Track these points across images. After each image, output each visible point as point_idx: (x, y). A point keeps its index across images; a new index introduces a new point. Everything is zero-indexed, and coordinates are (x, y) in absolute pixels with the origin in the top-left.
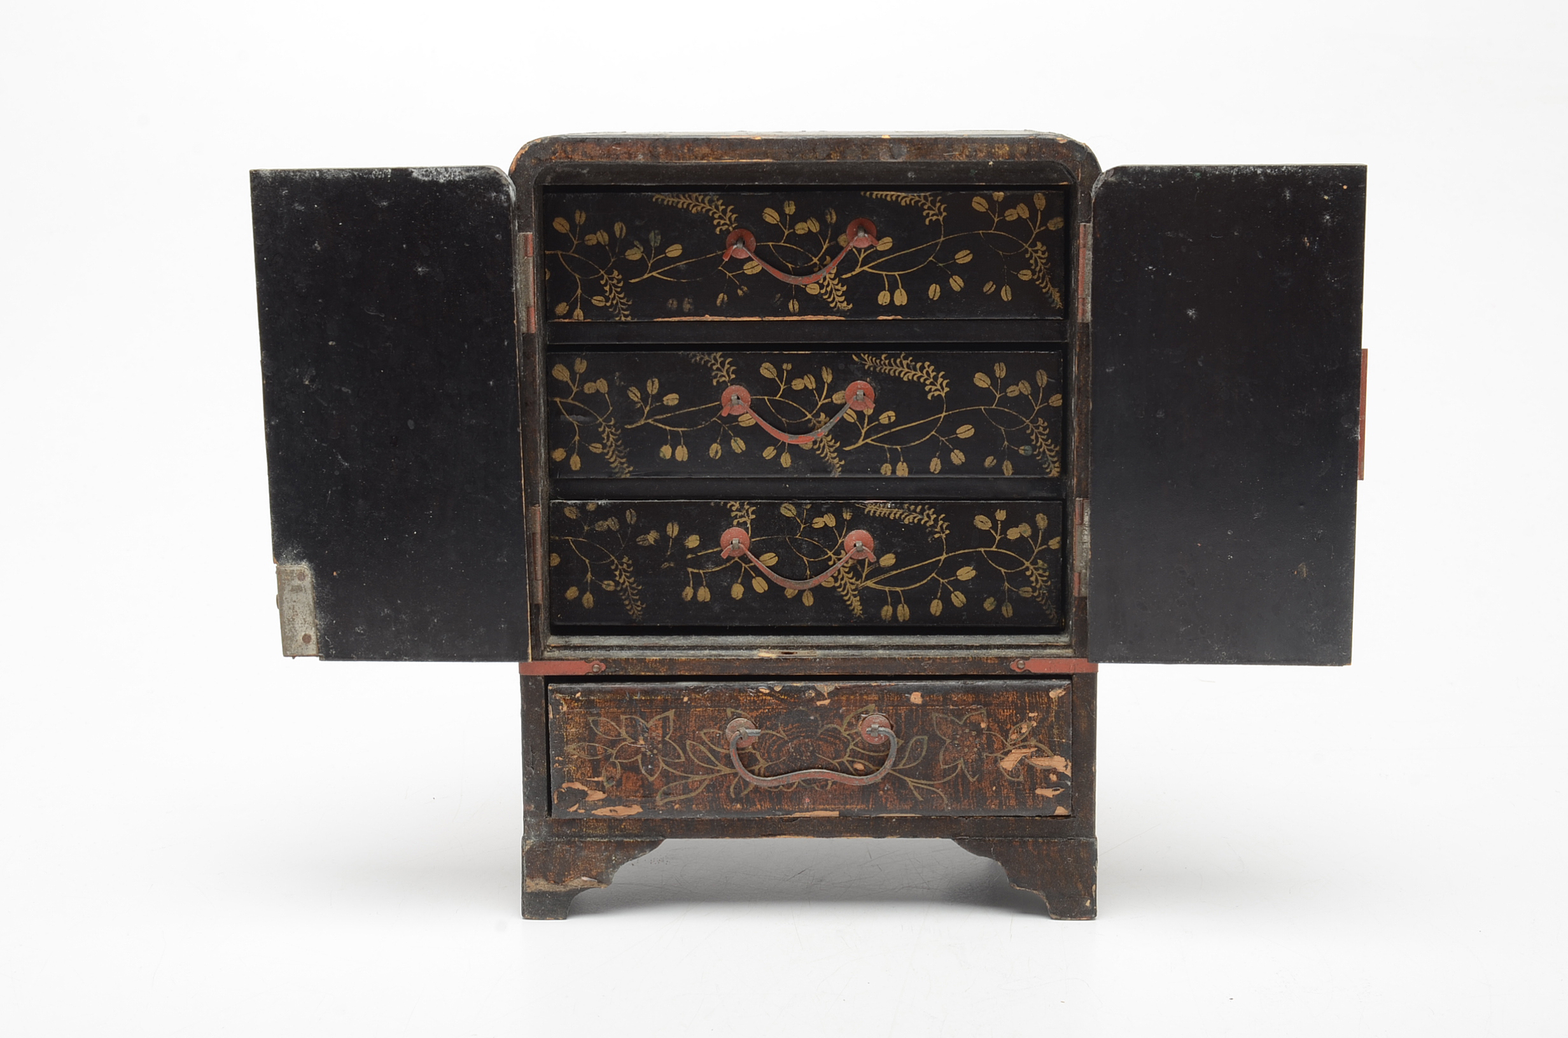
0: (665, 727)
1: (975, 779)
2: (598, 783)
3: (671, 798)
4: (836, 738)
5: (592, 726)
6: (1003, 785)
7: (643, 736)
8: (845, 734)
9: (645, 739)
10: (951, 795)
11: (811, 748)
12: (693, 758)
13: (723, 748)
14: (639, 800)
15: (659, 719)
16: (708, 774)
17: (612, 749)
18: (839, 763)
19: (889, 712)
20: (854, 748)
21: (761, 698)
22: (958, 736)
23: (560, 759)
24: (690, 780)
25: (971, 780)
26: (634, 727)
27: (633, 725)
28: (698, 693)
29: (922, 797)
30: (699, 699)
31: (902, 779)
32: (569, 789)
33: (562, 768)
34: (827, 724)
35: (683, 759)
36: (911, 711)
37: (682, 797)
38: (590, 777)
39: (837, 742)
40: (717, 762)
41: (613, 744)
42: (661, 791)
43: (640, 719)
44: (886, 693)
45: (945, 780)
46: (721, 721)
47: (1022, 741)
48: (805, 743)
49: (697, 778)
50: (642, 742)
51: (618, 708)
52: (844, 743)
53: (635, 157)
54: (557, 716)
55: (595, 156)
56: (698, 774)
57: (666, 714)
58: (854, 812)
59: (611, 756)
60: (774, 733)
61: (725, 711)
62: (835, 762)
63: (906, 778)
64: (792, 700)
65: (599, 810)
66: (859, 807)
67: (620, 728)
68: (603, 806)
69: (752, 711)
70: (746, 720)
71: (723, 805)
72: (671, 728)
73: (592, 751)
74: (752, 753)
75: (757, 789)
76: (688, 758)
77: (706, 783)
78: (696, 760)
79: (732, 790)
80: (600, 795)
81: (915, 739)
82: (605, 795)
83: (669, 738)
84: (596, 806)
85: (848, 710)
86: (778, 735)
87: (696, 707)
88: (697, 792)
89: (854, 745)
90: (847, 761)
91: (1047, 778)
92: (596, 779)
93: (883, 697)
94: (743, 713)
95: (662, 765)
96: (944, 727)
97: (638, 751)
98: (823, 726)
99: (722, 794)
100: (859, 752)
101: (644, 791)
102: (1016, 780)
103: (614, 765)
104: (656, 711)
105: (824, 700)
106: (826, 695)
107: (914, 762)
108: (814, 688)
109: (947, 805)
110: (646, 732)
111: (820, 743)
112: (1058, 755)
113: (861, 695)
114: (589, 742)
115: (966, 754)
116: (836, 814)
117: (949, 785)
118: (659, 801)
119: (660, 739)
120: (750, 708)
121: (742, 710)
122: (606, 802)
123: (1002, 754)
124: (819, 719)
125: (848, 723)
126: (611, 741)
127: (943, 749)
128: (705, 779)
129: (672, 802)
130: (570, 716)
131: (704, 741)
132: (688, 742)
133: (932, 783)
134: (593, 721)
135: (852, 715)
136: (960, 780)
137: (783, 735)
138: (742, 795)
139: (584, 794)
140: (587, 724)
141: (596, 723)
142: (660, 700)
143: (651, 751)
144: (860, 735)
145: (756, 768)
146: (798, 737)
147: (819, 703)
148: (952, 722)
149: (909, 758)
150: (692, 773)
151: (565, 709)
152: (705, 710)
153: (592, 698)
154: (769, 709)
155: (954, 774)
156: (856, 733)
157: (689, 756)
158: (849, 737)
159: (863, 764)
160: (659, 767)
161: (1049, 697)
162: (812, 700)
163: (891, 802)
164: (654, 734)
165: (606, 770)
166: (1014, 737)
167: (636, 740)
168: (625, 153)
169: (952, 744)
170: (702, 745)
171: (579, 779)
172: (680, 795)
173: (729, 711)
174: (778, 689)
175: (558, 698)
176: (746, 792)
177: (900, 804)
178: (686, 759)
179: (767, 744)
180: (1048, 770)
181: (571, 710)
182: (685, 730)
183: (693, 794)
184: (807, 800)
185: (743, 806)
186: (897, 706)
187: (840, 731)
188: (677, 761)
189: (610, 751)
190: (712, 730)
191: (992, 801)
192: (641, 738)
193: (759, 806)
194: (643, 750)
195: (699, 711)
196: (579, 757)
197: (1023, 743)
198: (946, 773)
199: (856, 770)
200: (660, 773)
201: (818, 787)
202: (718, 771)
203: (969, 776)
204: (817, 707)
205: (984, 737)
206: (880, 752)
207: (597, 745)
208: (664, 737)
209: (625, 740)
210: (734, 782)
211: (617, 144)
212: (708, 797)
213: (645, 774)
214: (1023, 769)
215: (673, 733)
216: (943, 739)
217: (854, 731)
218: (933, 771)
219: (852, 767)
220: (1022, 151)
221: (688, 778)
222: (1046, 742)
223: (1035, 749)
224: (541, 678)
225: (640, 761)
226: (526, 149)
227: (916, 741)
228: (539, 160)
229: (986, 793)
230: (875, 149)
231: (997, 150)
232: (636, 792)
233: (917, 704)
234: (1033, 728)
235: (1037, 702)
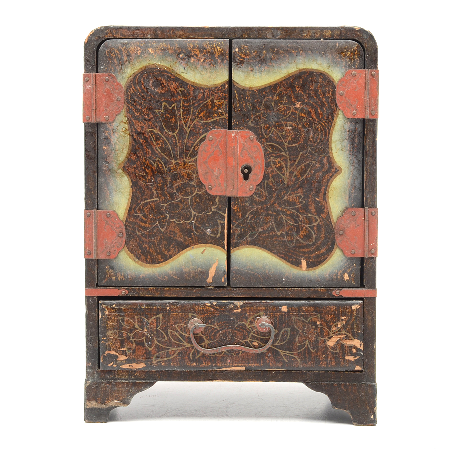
0: (157, 323)
1: (314, 351)
2: (123, 351)
3: (160, 360)
4: (243, 329)
5: (121, 321)
6: (328, 354)
7: (146, 327)
8: (248, 327)
9: (147, 329)
10: (302, 359)
11: (231, 334)
12: (171, 338)
13: (187, 334)
15: (155, 318)
16: (179, 347)
17: (131, 334)
19: (270, 316)
20: (253, 334)
21: (206, 308)
23: (105, 339)
24: (170, 350)
25: (312, 351)
26: (142, 322)
27: (141, 322)
28: (174, 305)
29: (287, 360)
30: (175, 308)
31: (277, 350)
32: (109, 354)
33: (106, 344)
34: (239, 322)
35: (166, 339)
36: (282, 315)
37: (166, 359)
38: (120, 348)
39: (244, 331)
40: (183, 341)
41: (131, 331)
42: (155, 356)
43: (145, 318)
44: (269, 306)
45: (299, 351)
46: (186, 320)
47: (338, 331)
48: (228, 332)
49: (173, 349)
50: (146, 330)
51: (134, 313)
52: (248, 331)
53: (146, 36)
54: (103, 317)
56: (174, 347)
57: (158, 316)
58: (253, 367)
59: (130, 337)
60: (212, 326)
61: (188, 314)
62: (243, 341)
63: (279, 350)
64: (222, 309)
65: (124, 365)
66: (255, 365)
67: (135, 323)
68: (126, 364)
69: (201, 315)
70: (198, 319)
71: (186, 363)
72: (161, 323)
73: (121, 335)
74: (201, 336)
75: (204, 355)
76: (169, 339)
77: (178, 351)
78: (173, 340)
79: (191, 355)
80: (124, 358)
81: (284, 330)
82: (127, 358)
83: (160, 328)
84: (122, 363)
85: (250, 315)
86: (215, 327)
87: (173, 312)
88: (173, 356)
89: (253, 333)
90: (249, 341)
91: (351, 351)
92: (122, 349)
93: (268, 308)
94: (197, 316)
95: (156, 342)
96: (298, 324)
97: (143, 335)
98: (237, 323)
99: (186, 358)
100: (255, 336)
101: (147, 356)
102: (335, 351)
103: (131, 342)
104: (153, 314)
105: (238, 309)
106: (239, 307)
107: (283, 342)
108: (233, 304)
109: (300, 365)
110: (148, 325)
111: (236, 331)
112: (356, 339)
113: (257, 307)
114: (119, 330)
115: (309, 338)
116: (244, 368)
117: (301, 354)
118: (154, 361)
119: (155, 329)
120: (201, 313)
121: (196, 314)
122: (127, 361)
123: (328, 338)
125: (250, 321)
126: (130, 329)
127: (298, 335)
128: (177, 350)
129: (160, 361)
130: (110, 317)
131: (177, 330)
132: (169, 330)
133: (292, 353)
134: (121, 319)
135: (252, 317)
136: (306, 351)
137: (217, 327)
138: (196, 358)
139: (116, 357)
140: (118, 320)
141: (123, 320)
142: (155, 309)
143: (151, 335)
144: (256, 328)
145: (203, 344)
146: (225, 328)
147: (235, 311)
148: (303, 321)
149: (281, 340)
150: (171, 346)
151: (107, 313)
152: (178, 314)
153: (121, 307)
154: (210, 314)
155: (304, 348)
156: (254, 326)
157: (170, 338)
158: (250, 329)
159: (257, 342)
160: (154, 343)
161: (352, 309)
162: (232, 309)
163: (272, 362)
164: (152, 326)
165: (128, 345)
167: (143, 329)
168: (142, 34)
169: (303, 333)
170: (176, 332)
171: (114, 349)
172: (165, 358)
173: (190, 314)
174: (215, 304)
175: (104, 307)
176: (198, 357)
177: (276, 364)
178: (168, 339)
179: (209, 332)
180: (351, 347)
181: (110, 314)
182: (167, 324)
183: (171, 358)
184: (229, 361)
185: (196, 364)
186: (275, 313)
187: (246, 326)
188: (163, 340)
189: (129, 334)
190: (181, 325)
191: (323, 363)
192: (145, 328)
193: (204, 364)
194: (146, 334)
195: (175, 315)
196: (114, 338)
197: (339, 333)
198: (299, 348)
199: (254, 345)
200: (155, 346)
201: (234, 354)
202: (184, 346)
203: (311, 349)
204: (234, 313)
205: (319, 329)
206: (266, 336)
207: (123, 332)
208: (157, 327)
210: (192, 351)
211: (137, 30)
212: (179, 359)
213: (147, 347)
214: (339, 346)
215: (161, 326)
216: (298, 330)
218: (293, 347)
219: (252, 344)
220: (338, 33)
221: (169, 349)
222: (350, 332)
223: (345, 336)
224: (96, 298)
225: (145, 340)
226: (93, 32)
227: (284, 331)
228: (99, 37)
229: (320, 358)
230: (265, 32)
231: (325, 33)
232: (143, 356)
233: (285, 312)
234: (344, 325)
235: (345, 312)
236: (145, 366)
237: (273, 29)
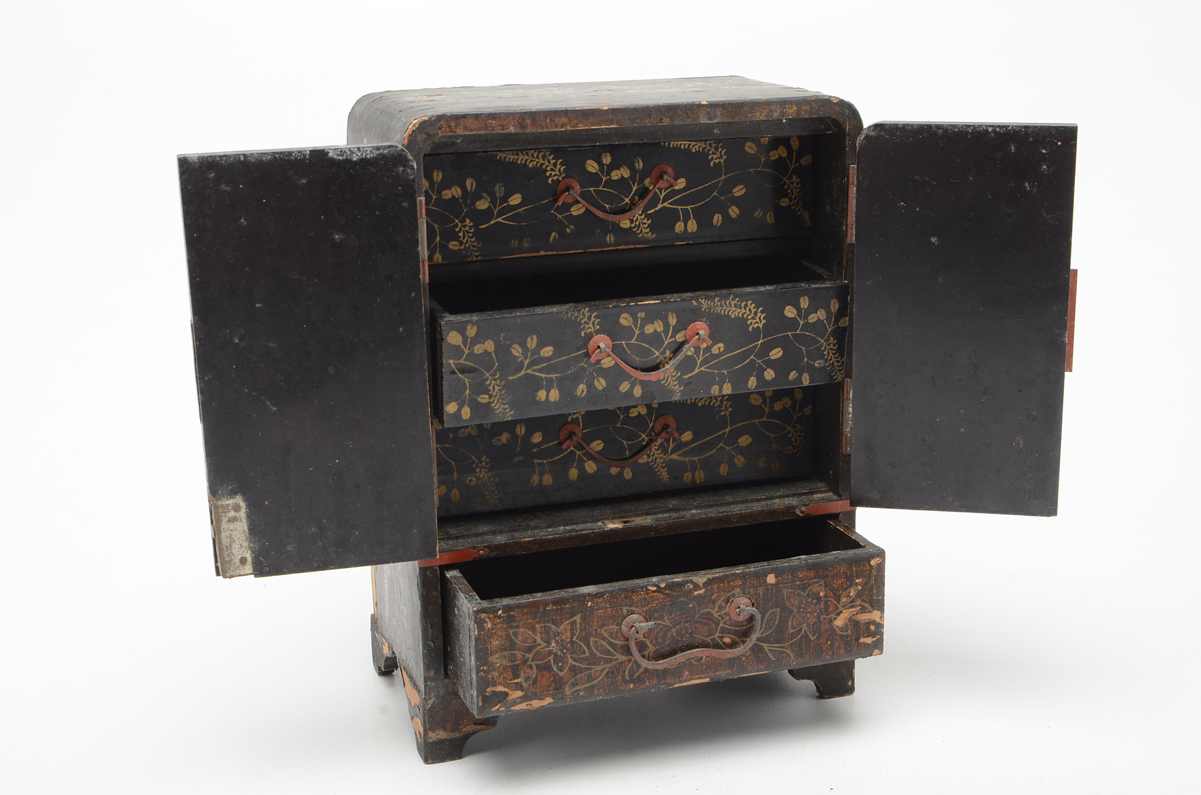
0: (572, 630)
1: (815, 638)
2: (517, 684)
3: (578, 688)
4: (709, 619)
5: (512, 637)
6: (836, 639)
7: (555, 639)
8: (716, 615)
9: (557, 642)
10: (797, 652)
11: (690, 631)
12: (595, 651)
13: (620, 640)
14: (551, 692)
15: (568, 624)
16: (608, 663)
17: (529, 654)
18: (711, 640)
19: (750, 593)
20: (724, 626)
21: (650, 595)
22: (803, 605)
23: (485, 668)
24: (593, 671)
25: (812, 638)
26: (548, 633)
27: (546, 631)
28: (599, 598)
29: (775, 658)
30: (601, 603)
31: (760, 645)
32: (494, 692)
33: (487, 676)
34: (702, 609)
35: (587, 654)
36: (767, 590)
37: (587, 685)
38: (511, 680)
39: (711, 622)
40: (615, 653)
41: (529, 650)
42: (569, 683)
43: (553, 626)
44: (748, 578)
45: (793, 641)
46: (618, 618)
47: (850, 603)
48: (685, 627)
49: (599, 668)
50: (553, 645)
51: (534, 619)
52: (715, 622)
53: (507, 129)
54: (482, 633)
55: (475, 129)
56: (599, 664)
57: (574, 618)
58: (722, 677)
59: (528, 660)
60: (661, 622)
61: (622, 609)
62: (708, 640)
63: (763, 644)
64: (675, 594)
65: (517, 706)
66: (725, 672)
67: (536, 635)
68: (521, 702)
69: (643, 606)
70: (638, 616)
71: (619, 687)
72: (578, 630)
73: (512, 658)
74: (643, 641)
75: (646, 670)
76: (592, 654)
77: (606, 670)
78: (598, 653)
79: (627, 673)
80: (519, 693)
81: (770, 612)
82: (523, 693)
83: (577, 638)
84: (515, 702)
85: (718, 596)
86: (664, 623)
87: (598, 609)
88: (599, 679)
89: (723, 623)
90: (718, 637)
91: (868, 628)
92: (516, 681)
93: (746, 581)
94: (636, 609)
95: (570, 661)
96: (792, 600)
97: (550, 653)
98: (699, 611)
99: (620, 678)
100: (727, 628)
101: (556, 685)
102: (845, 633)
103: (531, 667)
104: (566, 617)
105: (700, 590)
106: (701, 585)
107: (770, 630)
108: (692, 582)
109: (793, 661)
110: (556, 636)
111: (697, 625)
112: (876, 609)
113: (729, 582)
114: (510, 650)
115: (808, 618)
116: (707, 680)
117: (795, 645)
118: (568, 691)
119: (569, 640)
120: (642, 605)
121: (635, 607)
122: (523, 699)
123: (835, 615)
124: (696, 606)
125: (719, 606)
126: (528, 647)
127: (791, 617)
128: (605, 668)
129: (578, 691)
130: (494, 631)
131: (605, 637)
132: (592, 639)
133: (782, 645)
134: (513, 633)
135: (722, 600)
136: (803, 640)
137: (668, 623)
138: (635, 676)
139: (506, 694)
140: (508, 636)
141: (515, 634)
142: (569, 608)
143: (562, 651)
144: (729, 615)
145: (646, 653)
146: (679, 623)
147: (696, 593)
148: (799, 595)
149: (766, 628)
150: (595, 664)
151: (489, 625)
152: (606, 611)
153: (512, 613)
154: (656, 603)
155: (800, 636)
156: (725, 613)
157: (592, 651)
158: (719, 618)
159: (730, 637)
160: (568, 663)
161: (870, 565)
162: (691, 591)
163: (751, 664)
164: (564, 637)
165: (524, 672)
166: (844, 600)
167: (549, 643)
168: (499, 125)
169: (798, 612)
170: (603, 640)
171: (501, 683)
172: (585, 684)
173: (625, 609)
174: (663, 585)
175: (483, 617)
176: (638, 674)
177: (757, 666)
178: (590, 653)
179: (655, 632)
180: (869, 623)
181: (494, 626)
182: (589, 630)
183: (595, 682)
184: (687, 673)
185: (635, 685)
186: (757, 587)
187: (712, 614)
188: (582, 656)
189: (527, 655)
190: (611, 627)
191: (827, 653)
192: (553, 641)
193: (648, 683)
194: (555, 651)
195: (601, 613)
196: (501, 665)
197: (851, 604)
198: (793, 636)
199: (724, 643)
200: (569, 668)
201: (695, 661)
202: (616, 660)
203: (810, 636)
204: (695, 596)
205: (822, 603)
206: (743, 626)
207: (516, 652)
208: (572, 638)
209: (539, 645)
210: (629, 667)
211: (492, 118)
212: (608, 682)
213: (557, 671)
214: (851, 624)
215: (579, 633)
216: (791, 610)
217: (723, 612)
218: (783, 636)
219: (722, 641)
220: (806, 109)
221: (591, 669)
222: (868, 601)
223: (858, 608)
224: (437, 568)
225: (552, 661)
226: (417, 126)
227: (771, 614)
228: (428, 135)
229: (823, 647)
230: (696, 113)
231: (787, 110)
232: (549, 686)
233: (772, 584)
234: (859, 591)
235: (861, 571)
236: (552, 701)
237: (709, 108)
